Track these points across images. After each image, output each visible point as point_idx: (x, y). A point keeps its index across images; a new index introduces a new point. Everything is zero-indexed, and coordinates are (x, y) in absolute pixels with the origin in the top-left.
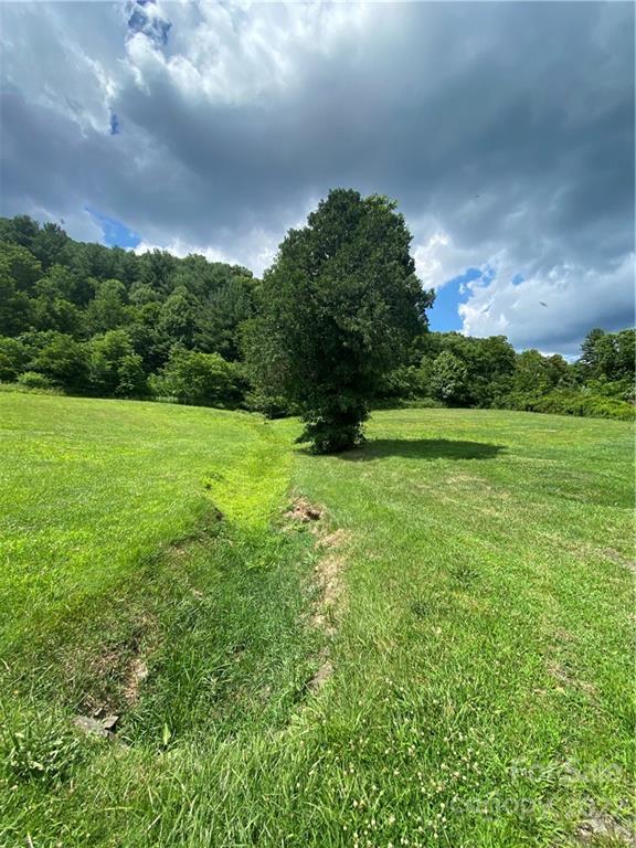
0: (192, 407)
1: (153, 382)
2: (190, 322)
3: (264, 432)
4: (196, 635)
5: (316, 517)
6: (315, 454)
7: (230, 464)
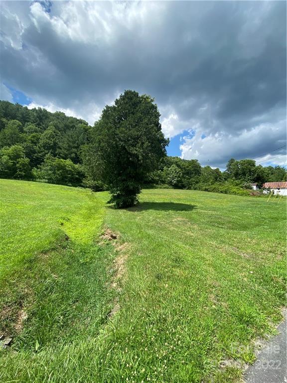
0: (55, 185)
1: (35, 172)
2: (55, 144)
3: (91, 198)
4: (53, 296)
5: (115, 238)
6: (115, 209)
7: (73, 213)
